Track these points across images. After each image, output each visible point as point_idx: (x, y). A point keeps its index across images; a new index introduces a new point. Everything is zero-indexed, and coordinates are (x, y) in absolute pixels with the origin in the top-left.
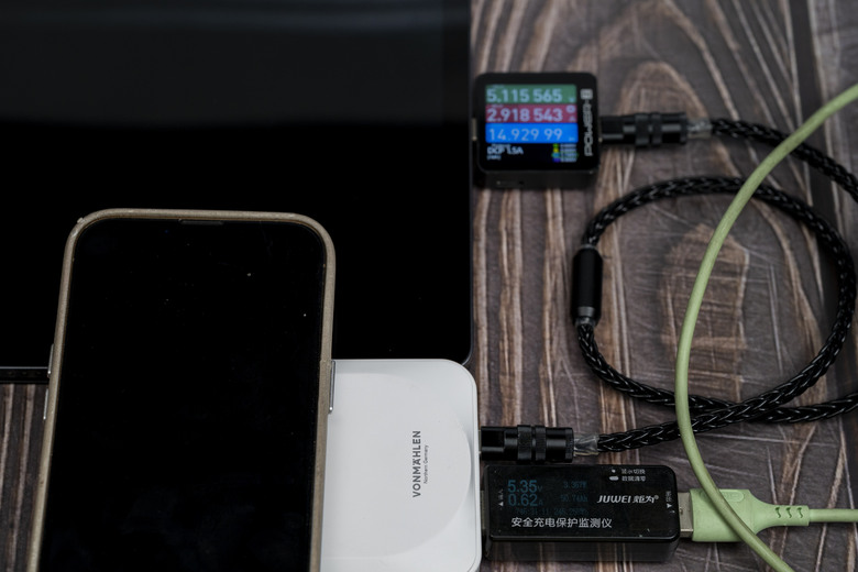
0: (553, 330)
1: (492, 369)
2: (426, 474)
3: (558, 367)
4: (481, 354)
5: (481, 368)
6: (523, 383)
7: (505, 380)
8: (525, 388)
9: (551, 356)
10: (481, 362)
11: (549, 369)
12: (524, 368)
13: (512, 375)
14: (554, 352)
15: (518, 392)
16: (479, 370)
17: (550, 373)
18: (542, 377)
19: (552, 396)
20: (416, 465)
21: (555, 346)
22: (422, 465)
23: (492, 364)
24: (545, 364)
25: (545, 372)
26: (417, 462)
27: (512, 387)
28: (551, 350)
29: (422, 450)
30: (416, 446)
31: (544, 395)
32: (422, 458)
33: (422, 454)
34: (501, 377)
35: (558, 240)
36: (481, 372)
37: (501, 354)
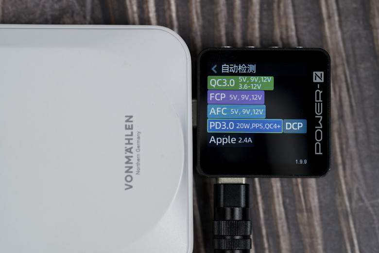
0: (345, 153)
1: (289, 207)
2: (138, 164)
3: (355, 196)
4: (275, 190)
5: (277, 207)
6: (322, 219)
7: (303, 217)
8: (325, 225)
9: (346, 183)
10: (276, 200)
11: (346, 199)
12: (320, 202)
13: (309, 210)
14: (349, 178)
15: (318, 229)
16: (275, 210)
17: (348, 204)
18: (340, 209)
19: (353, 230)
20: (129, 154)
21: (348, 171)
22: (135, 154)
23: (288, 201)
24: (341, 194)
25: (342, 203)
26: (129, 150)
27: (311, 225)
28: (345, 176)
29: (135, 137)
30: (129, 132)
31: (345, 230)
32: (135, 146)
33: (134, 141)
34: (299, 215)
35: (337, 44)
36: (278, 212)
37: (295, 188)
